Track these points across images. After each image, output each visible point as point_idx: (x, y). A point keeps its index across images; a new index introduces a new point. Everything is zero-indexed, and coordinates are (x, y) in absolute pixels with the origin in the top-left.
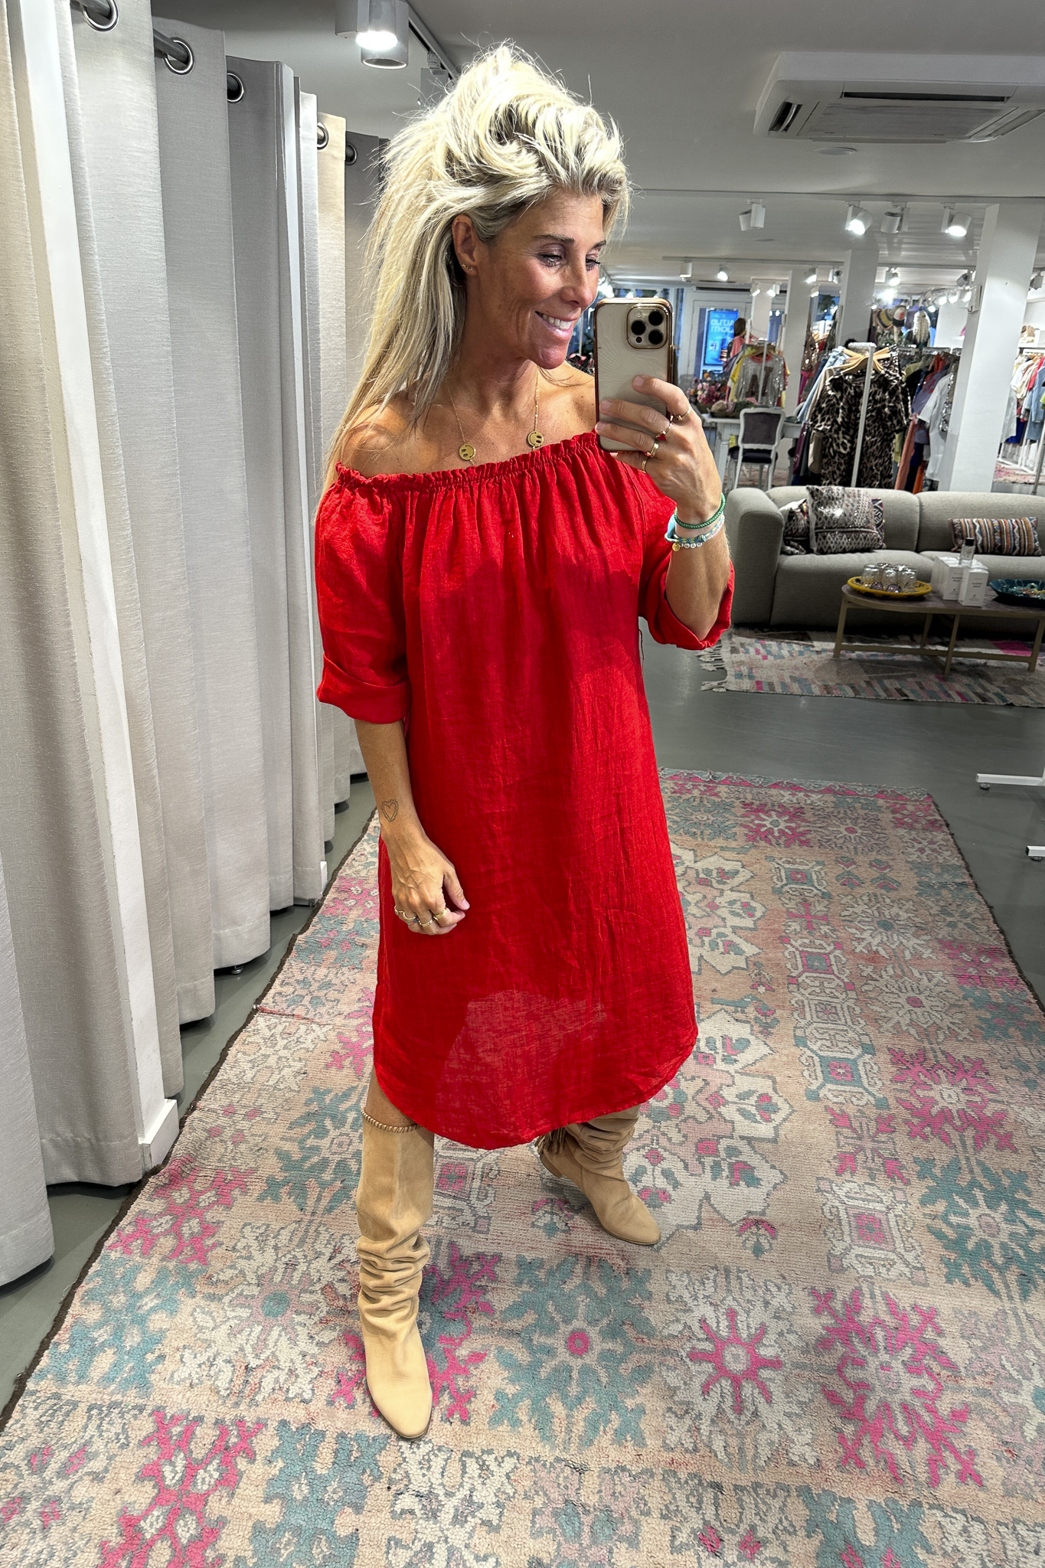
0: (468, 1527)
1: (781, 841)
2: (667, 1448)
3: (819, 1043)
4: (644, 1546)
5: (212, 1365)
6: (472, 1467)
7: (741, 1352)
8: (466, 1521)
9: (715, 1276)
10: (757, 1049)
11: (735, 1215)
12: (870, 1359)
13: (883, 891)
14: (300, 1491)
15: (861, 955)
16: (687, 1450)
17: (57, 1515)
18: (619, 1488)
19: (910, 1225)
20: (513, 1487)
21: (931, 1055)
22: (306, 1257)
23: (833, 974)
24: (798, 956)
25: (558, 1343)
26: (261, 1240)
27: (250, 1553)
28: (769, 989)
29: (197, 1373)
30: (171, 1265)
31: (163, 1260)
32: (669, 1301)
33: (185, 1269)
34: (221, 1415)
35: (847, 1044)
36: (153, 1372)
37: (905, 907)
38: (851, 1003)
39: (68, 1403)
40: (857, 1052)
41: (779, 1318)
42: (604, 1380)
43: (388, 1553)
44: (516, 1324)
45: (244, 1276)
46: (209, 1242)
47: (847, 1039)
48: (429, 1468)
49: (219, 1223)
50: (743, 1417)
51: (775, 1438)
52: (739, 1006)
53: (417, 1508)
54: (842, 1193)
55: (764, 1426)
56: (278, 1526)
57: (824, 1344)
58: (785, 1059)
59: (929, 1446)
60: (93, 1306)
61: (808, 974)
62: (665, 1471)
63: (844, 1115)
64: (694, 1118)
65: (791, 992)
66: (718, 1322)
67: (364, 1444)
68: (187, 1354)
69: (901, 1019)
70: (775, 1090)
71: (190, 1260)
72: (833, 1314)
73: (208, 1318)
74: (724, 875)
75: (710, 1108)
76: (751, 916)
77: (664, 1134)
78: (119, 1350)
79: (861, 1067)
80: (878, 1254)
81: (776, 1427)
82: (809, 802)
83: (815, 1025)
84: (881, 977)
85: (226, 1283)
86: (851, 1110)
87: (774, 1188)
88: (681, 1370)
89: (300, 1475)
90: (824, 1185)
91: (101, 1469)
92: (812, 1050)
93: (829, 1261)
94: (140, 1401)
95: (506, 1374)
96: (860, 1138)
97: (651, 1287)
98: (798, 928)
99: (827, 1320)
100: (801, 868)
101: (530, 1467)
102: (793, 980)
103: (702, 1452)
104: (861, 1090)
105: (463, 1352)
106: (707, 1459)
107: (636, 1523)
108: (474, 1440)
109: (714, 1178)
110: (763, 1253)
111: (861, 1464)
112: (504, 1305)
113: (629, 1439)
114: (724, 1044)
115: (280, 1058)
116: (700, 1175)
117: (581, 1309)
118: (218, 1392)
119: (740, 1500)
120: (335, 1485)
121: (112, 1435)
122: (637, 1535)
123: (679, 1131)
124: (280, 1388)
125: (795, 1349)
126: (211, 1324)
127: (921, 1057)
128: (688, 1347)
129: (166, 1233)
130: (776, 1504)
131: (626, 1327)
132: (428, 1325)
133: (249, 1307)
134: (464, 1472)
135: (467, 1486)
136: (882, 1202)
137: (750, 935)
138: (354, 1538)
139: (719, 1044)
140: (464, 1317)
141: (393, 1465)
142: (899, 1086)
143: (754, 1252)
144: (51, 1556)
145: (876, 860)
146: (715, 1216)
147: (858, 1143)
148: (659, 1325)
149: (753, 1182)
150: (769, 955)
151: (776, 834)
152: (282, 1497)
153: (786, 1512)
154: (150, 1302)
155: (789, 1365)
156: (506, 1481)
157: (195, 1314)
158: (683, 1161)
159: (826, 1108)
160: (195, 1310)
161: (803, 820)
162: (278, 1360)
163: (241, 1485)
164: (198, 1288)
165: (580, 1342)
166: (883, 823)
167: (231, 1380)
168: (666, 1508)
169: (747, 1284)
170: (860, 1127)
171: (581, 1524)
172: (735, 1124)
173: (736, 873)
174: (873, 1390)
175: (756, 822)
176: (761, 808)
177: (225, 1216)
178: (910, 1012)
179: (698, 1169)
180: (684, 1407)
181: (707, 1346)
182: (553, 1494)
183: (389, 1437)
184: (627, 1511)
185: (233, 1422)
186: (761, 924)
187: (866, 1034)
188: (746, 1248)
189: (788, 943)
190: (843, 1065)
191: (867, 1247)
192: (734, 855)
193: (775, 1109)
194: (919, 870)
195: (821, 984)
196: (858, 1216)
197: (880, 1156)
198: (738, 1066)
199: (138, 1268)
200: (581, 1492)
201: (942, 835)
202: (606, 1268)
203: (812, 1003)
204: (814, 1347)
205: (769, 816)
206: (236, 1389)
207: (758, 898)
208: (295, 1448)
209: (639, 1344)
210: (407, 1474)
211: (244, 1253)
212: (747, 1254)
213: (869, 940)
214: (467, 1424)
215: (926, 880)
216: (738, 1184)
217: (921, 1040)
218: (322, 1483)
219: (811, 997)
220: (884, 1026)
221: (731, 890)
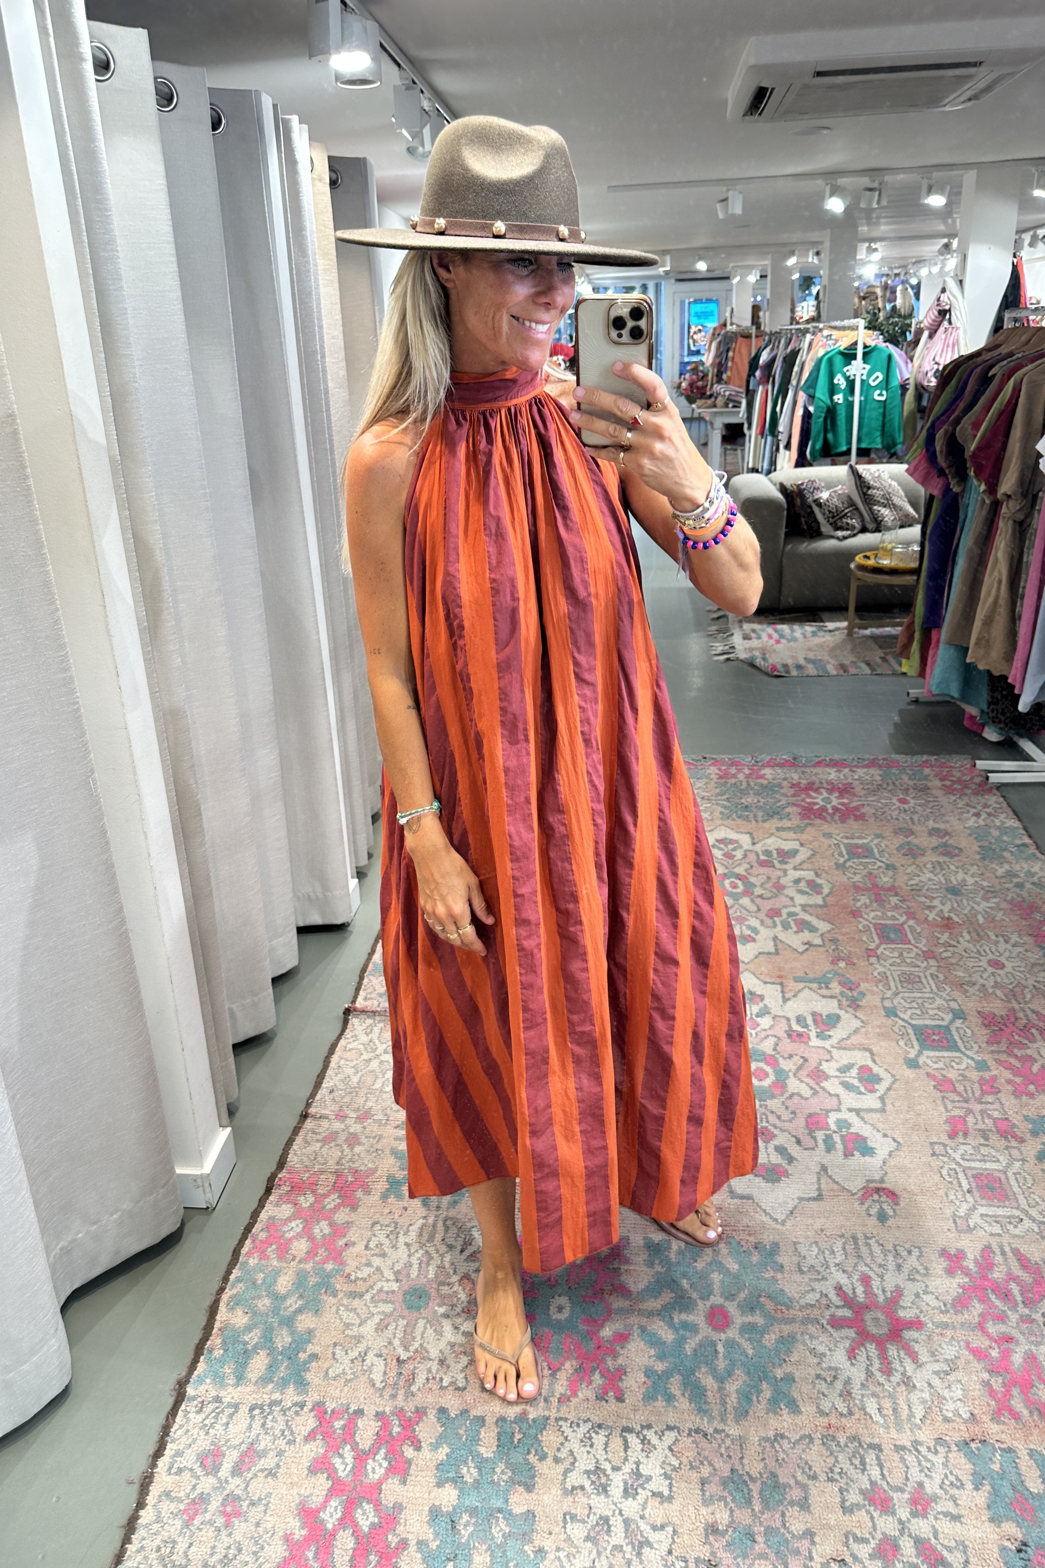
0: (640, 1498)
1: (836, 817)
2: (822, 1413)
3: (909, 1012)
4: (816, 1509)
5: (363, 1361)
6: (634, 1441)
7: (880, 1315)
8: (637, 1494)
9: (844, 1244)
10: (848, 1022)
11: (856, 1184)
12: (1009, 1313)
13: (946, 859)
14: (470, 1473)
15: (933, 924)
16: (841, 1415)
17: (238, 1514)
18: (781, 1455)
19: (1030, 1182)
20: (677, 1458)
21: (1021, 1015)
22: (437, 1251)
23: (909, 943)
24: (874, 929)
25: (698, 1317)
26: (393, 1237)
27: (431, 1536)
28: (850, 963)
29: (351, 1369)
30: (309, 1266)
31: (300, 1262)
32: (801, 1271)
33: (324, 1270)
34: (380, 1409)
35: (936, 1012)
36: (308, 1370)
37: (971, 872)
38: (933, 970)
39: (229, 1405)
40: (948, 1017)
41: (913, 1280)
42: (750, 1352)
43: (565, 1527)
44: (654, 1304)
45: (382, 1273)
46: (341, 1243)
47: (936, 1005)
48: (592, 1446)
49: (348, 1224)
50: (892, 1379)
51: (926, 1395)
52: (823, 982)
53: (587, 1484)
54: (958, 1157)
55: (914, 1386)
56: (454, 1509)
57: (960, 1303)
58: (878, 1030)
60: (239, 1312)
61: (884, 946)
62: (826, 1436)
63: (947, 1079)
64: (799, 1095)
65: (871, 964)
67: (525, 1425)
68: (338, 1350)
69: (985, 982)
70: (874, 1061)
71: (325, 1261)
72: (967, 1273)
73: (351, 1315)
74: (785, 855)
75: (812, 1083)
76: (820, 893)
77: (772, 1112)
78: (272, 1352)
79: (954, 1033)
80: (1000, 1212)
81: (928, 1386)
82: (856, 777)
83: (901, 995)
84: (958, 942)
85: (364, 1280)
86: (952, 1075)
87: (890, 1155)
88: (823, 1338)
89: (467, 1458)
90: (938, 1149)
91: (273, 1465)
92: (903, 1020)
93: (955, 1222)
94: (300, 1399)
95: (652, 1352)
96: (966, 1101)
97: (780, 1259)
98: (868, 901)
99: (961, 1279)
100: (860, 842)
101: (691, 1439)
102: (870, 953)
103: (857, 1416)
104: (958, 1054)
105: (607, 1332)
106: (863, 1422)
107: (804, 1488)
108: (633, 1416)
109: (828, 1151)
110: (887, 1219)
111: (1017, 1416)
112: (641, 1286)
113: (784, 1407)
114: (815, 1021)
115: (381, 1062)
116: (813, 1149)
117: (716, 1287)
118: (374, 1385)
119: (903, 1460)
120: (503, 1466)
121: (277, 1432)
122: (806, 1498)
123: (787, 1108)
124: (434, 1378)
125: (933, 1309)
126: (358, 1321)
127: (1011, 1018)
128: (827, 1313)
129: (298, 1236)
130: (939, 1460)
131: (762, 1299)
132: (568, 1309)
133: (392, 1302)
134: (626, 1447)
135: (633, 1459)
136: (998, 1161)
137: (823, 911)
138: (530, 1516)
139: (810, 1021)
140: (602, 1299)
141: (556, 1446)
142: (996, 1047)
143: (878, 1219)
144: (240, 1550)
145: (933, 829)
146: (836, 1187)
147: (965, 1105)
148: (797, 1296)
149: (868, 1151)
150: (843, 930)
151: (830, 811)
152: (454, 1481)
153: (951, 1467)
154: (293, 1303)
155: (930, 1325)
156: (669, 1454)
157: (341, 1312)
158: (795, 1137)
159: (928, 1075)
160: (338, 1309)
161: (854, 795)
162: (427, 1352)
163: (412, 1472)
164: (338, 1287)
165: (721, 1317)
166: (934, 792)
167: (385, 1373)
168: (832, 1471)
169: (877, 1249)
170: (966, 1090)
171: (750, 1490)
172: (841, 1097)
173: (796, 852)
174: (1017, 1343)
175: (808, 800)
176: (811, 787)
177: (353, 1217)
178: (993, 974)
179: (811, 1143)
180: (833, 1373)
181: (847, 1313)
182: (719, 1463)
183: (548, 1418)
184: (794, 1477)
185: (393, 1413)
186: (831, 900)
187: (954, 1000)
188: (870, 1215)
189: (861, 917)
190: (937, 1031)
191: (991, 1206)
192: (792, 835)
193: (878, 1079)
194: (979, 834)
195: (901, 955)
196: (977, 1177)
197: (990, 1116)
198: (834, 1041)
199: (277, 1273)
200: (746, 1461)
201: (994, 798)
202: (734, 1244)
203: (896, 974)
204: (954, 1306)
205: (821, 794)
206: (391, 1381)
207: (824, 875)
208: (457, 1434)
209: (779, 1315)
210: (571, 1452)
211: (377, 1251)
212: (873, 1221)
213: (941, 907)
214: (623, 1401)
215: (987, 844)
216: (853, 1155)
217: (1009, 1001)
218: (490, 1465)
219: (893, 968)
220: (971, 990)
221: (795, 869)
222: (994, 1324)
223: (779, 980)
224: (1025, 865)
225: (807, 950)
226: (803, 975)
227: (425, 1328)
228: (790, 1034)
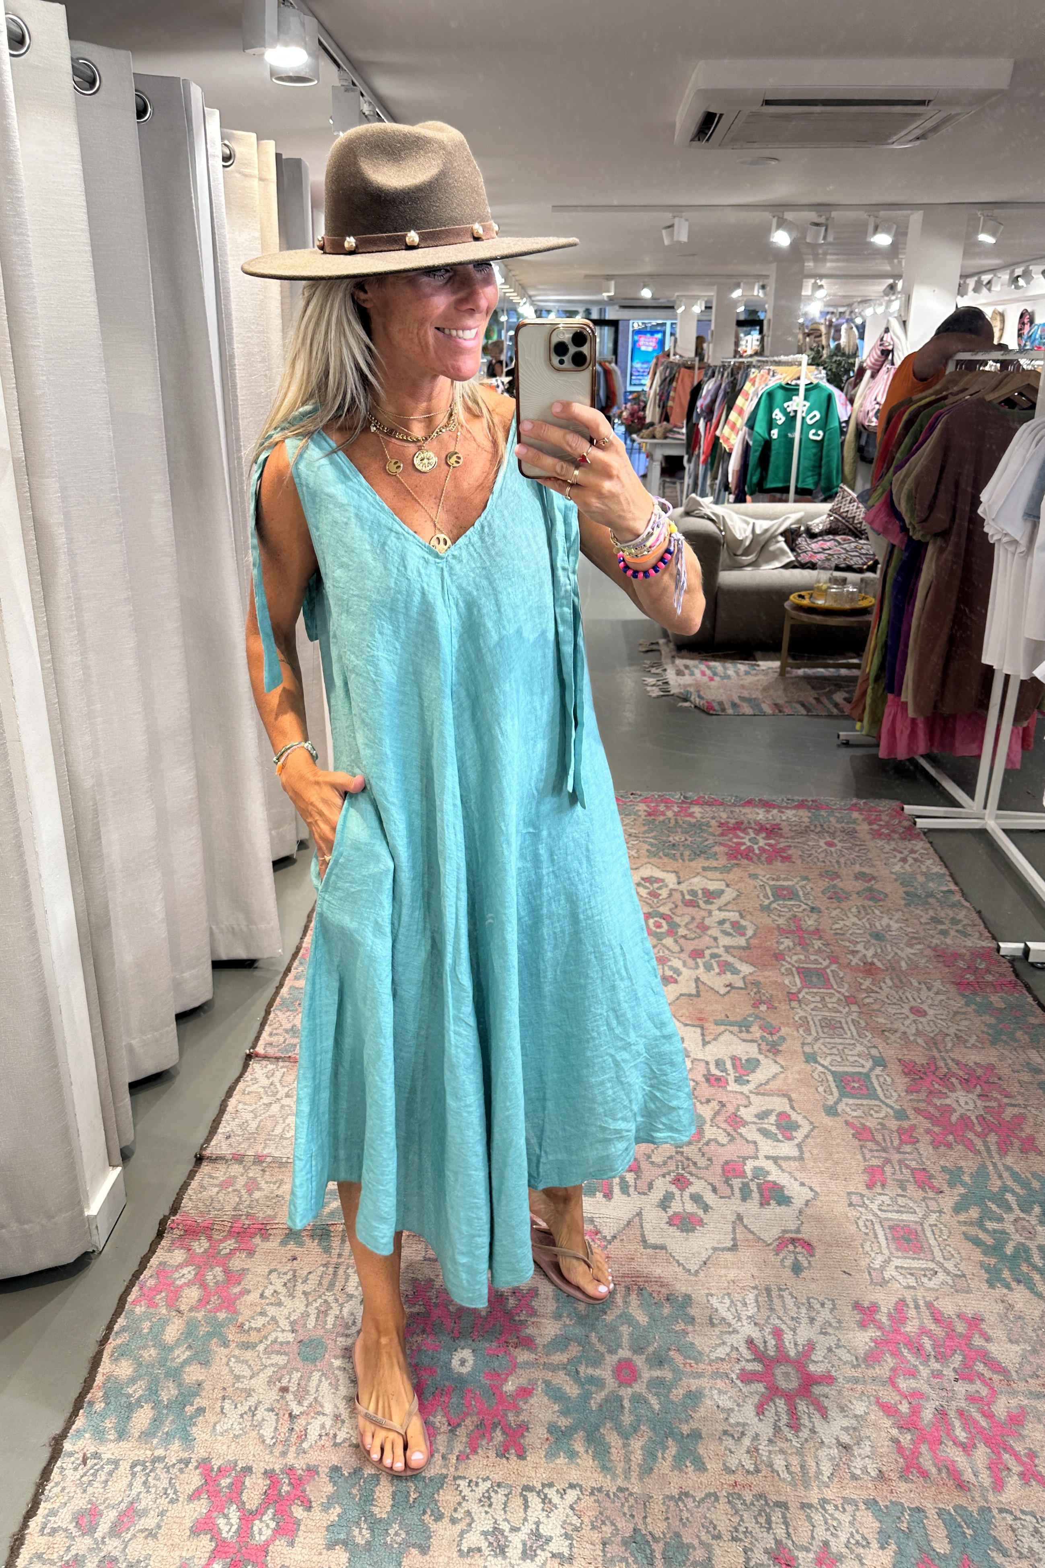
0: (539, 1560)
1: (763, 859)
2: (729, 1471)
3: (829, 1059)
5: (253, 1415)
6: (534, 1500)
7: (790, 1370)
8: (536, 1555)
9: (757, 1296)
10: (767, 1069)
11: (771, 1235)
12: (920, 1368)
13: (871, 903)
14: (362, 1535)
15: (855, 969)
16: (748, 1472)
18: (685, 1515)
19: (945, 1233)
20: (578, 1517)
21: (941, 1064)
22: (337, 1300)
23: (831, 988)
24: (795, 973)
25: (604, 1372)
26: (290, 1285)
28: (771, 1007)
29: (240, 1424)
30: (200, 1315)
31: (189, 1311)
32: (712, 1324)
33: (215, 1318)
34: (269, 1467)
35: (856, 1058)
36: (194, 1424)
37: (895, 918)
38: (855, 1016)
39: (109, 1462)
40: (869, 1064)
41: (825, 1334)
42: (657, 1407)
44: (559, 1358)
45: (276, 1323)
46: (235, 1290)
47: (856, 1052)
48: (490, 1506)
49: (243, 1271)
50: (801, 1434)
51: (833, 1452)
52: (744, 1026)
53: (484, 1545)
54: (874, 1207)
55: (822, 1442)
57: (872, 1358)
58: (797, 1076)
59: (989, 1450)
60: (124, 1362)
61: (806, 990)
62: (731, 1494)
63: (865, 1128)
64: (714, 1141)
65: (793, 1008)
66: (765, 1342)
67: (421, 1485)
68: (227, 1405)
69: (906, 1030)
70: (792, 1108)
71: (217, 1309)
73: (242, 1367)
74: (710, 896)
75: (730, 1129)
76: (743, 935)
77: (688, 1158)
78: (157, 1405)
79: (874, 1080)
80: (915, 1264)
81: (834, 1441)
82: (783, 818)
83: (821, 1041)
84: (881, 988)
85: (259, 1330)
86: (871, 1123)
87: (807, 1205)
88: (733, 1392)
89: (360, 1518)
90: (855, 1199)
91: (153, 1525)
92: (823, 1066)
93: (870, 1274)
94: (185, 1455)
95: (556, 1407)
96: (884, 1150)
97: (691, 1312)
98: (791, 944)
99: (873, 1332)
100: (786, 883)
101: (593, 1498)
102: (792, 997)
103: (763, 1473)
104: (877, 1103)
105: (509, 1388)
106: (769, 1479)
107: (708, 1547)
108: (533, 1474)
109: (744, 1199)
110: (802, 1271)
111: (924, 1474)
112: (547, 1339)
113: (688, 1464)
114: (734, 1065)
115: (282, 1106)
116: (729, 1198)
117: (625, 1339)
118: (264, 1441)
119: (809, 1518)
120: (396, 1527)
121: (159, 1491)
122: (710, 1559)
123: (703, 1155)
124: (327, 1435)
125: (845, 1363)
126: (248, 1373)
127: (930, 1067)
128: (737, 1368)
129: (189, 1284)
130: (845, 1518)
131: (671, 1353)
132: (471, 1362)
133: (285, 1353)
134: (526, 1507)
135: (532, 1519)
136: (914, 1212)
137: (746, 952)
139: (729, 1065)
140: (506, 1352)
141: (452, 1506)
142: (914, 1096)
143: (793, 1270)
145: (859, 873)
146: (751, 1236)
147: (884, 1155)
148: (707, 1350)
149: (784, 1200)
150: (767, 973)
151: (757, 851)
152: (345, 1543)
153: (857, 1525)
154: (182, 1354)
155: (840, 1380)
156: (571, 1513)
157: (231, 1364)
158: (711, 1184)
159: (847, 1123)
160: (229, 1360)
161: (781, 836)
162: (322, 1406)
163: (300, 1533)
164: (230, 1337)
165: (628, 1371)
166: (861, 835)
167: (276, 1428)
168: (737, 1531)
169: (790, 1302)
170: (884, 1140)
171: (653, 1551)
172: (760, 1144)
173: (723, 892)
174: (927, 1399)
175: (735, 840)
176: (739, 827)
177: (248, 1264)
178: (914, 1021)
179: (728, 1192)
180: (740, 1429)
181: (757, 1367)
182: (621, 1523)
183: (446, 1476)
184: (698, 1537)
185: (282, 1471)
186: (755, 942)
187: (875, 1047)
188: (785, 1267)
189: (784, 960)
190: (856, 1079)
191: (906, 1258)
192: (718, 875)
193: (796, 1126)
194: (905, 881)
195: (823, 999)
196: (891, 1228)
197: (907, 1167)
198: (752, 1086)
199: (164, 1322)
200: (649, 1520)
201: (921, 844)
202: (646, 1295)
203: (816, 1019)
204: (865, 1360)
205: (747, 834)
206: (282, 1437)
207: (749, 917)
208: (350, 1493)
209: (688, 1369)
210: (468, 1513)
211: (273, 1300)
212: (788, 1273)
213: (864, 951)
214: (525, 1459)
215: (912, 889)
216: (769, 1204)
217: (930, 1049)
218: (382, 1526)
219: (814, 1013)
220: (893, 1038)
221: (720, 909)
222: (905, 1379)
223: (700, 1023)
224: (951, 913)
225: (728, 992)
226: (724, 1018)
227: (320, 1381)
228: (709, 1079)
